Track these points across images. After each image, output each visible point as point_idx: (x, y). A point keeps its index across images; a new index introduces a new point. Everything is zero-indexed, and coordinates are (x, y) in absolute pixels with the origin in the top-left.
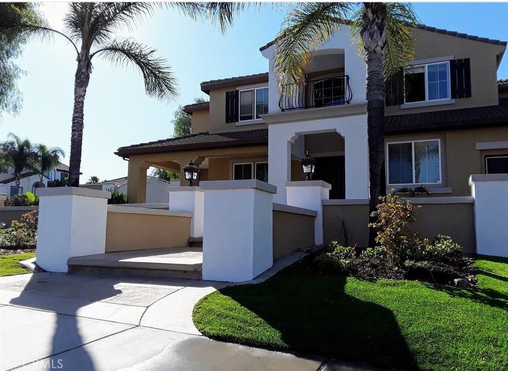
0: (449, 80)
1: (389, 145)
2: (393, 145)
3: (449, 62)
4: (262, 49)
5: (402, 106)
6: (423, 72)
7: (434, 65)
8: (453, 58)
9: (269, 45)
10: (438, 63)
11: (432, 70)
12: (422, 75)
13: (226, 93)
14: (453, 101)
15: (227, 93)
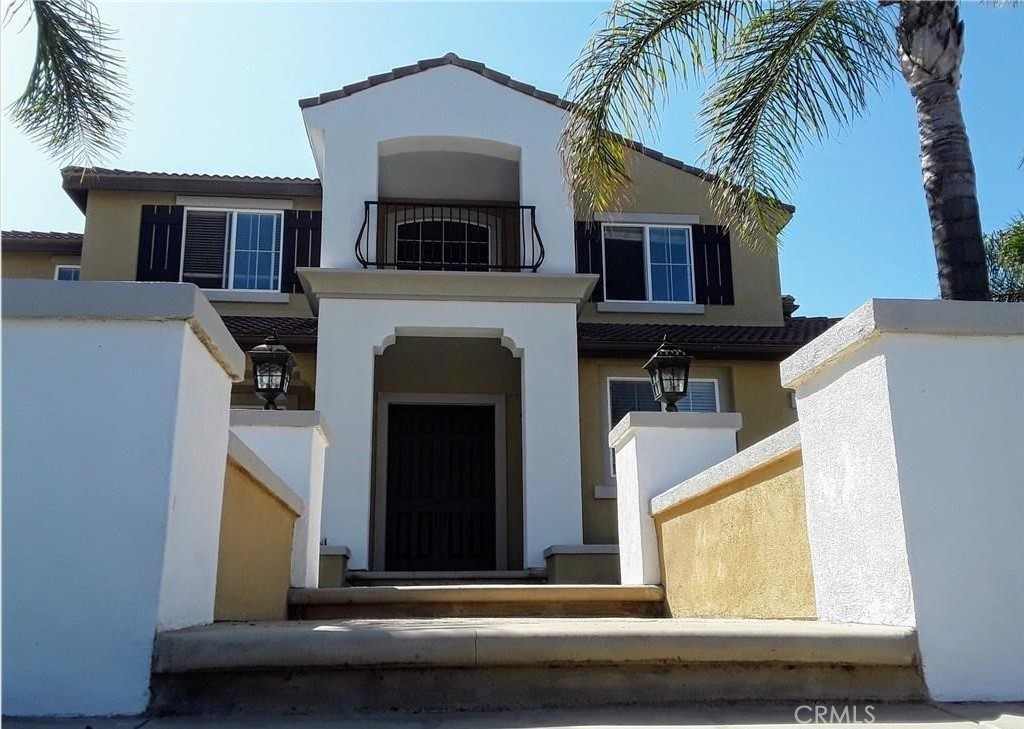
0: (691, 263)
1: (612, 382)
2: (623, 383)
3: (690, 228)
4: (305, 104)
5: (601, 306)
6: (639, 239)
7: (662, 230)
8: (697, 222)
9: (326, 98)
10: (670, 226)
11: (657, 239)
12: (640, 245)
13: (144, 208)
14: (701, 308)
15: (147, 211)
